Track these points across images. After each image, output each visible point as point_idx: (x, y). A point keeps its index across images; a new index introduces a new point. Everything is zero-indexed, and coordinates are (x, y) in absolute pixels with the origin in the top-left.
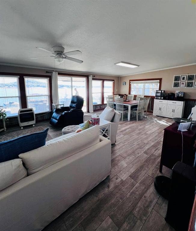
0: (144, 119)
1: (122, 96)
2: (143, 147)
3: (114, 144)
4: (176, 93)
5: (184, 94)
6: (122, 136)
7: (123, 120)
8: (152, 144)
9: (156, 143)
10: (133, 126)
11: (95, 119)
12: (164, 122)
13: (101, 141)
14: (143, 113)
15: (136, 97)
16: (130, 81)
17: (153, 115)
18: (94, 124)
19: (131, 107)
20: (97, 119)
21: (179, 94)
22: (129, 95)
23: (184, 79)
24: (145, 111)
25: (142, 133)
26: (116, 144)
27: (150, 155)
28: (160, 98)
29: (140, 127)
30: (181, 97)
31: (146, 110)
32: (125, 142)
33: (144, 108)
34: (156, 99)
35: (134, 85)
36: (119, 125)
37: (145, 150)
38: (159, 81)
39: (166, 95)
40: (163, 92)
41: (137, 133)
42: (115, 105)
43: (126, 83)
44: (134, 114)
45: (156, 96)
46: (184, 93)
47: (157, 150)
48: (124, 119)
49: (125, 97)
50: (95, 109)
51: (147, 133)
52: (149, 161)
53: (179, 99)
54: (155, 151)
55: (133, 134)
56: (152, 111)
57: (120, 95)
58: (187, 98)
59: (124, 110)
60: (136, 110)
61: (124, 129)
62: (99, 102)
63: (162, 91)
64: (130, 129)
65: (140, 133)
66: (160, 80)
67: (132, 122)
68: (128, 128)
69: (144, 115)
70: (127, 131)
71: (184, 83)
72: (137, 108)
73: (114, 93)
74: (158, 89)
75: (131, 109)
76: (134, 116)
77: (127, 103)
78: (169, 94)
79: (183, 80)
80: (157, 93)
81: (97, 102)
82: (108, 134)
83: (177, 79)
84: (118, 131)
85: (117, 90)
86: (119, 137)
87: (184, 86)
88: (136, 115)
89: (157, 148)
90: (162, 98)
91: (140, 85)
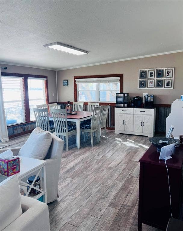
0: (102, 142)
1: (63, 105)
2: (108, 194)
3: (56, 201)
4: (143, 96)
5: (154, 97)
6: (69, 180)
7: (70, 149)
8: (121, 185)
9: (126, 182)
10: (87, 157)
11: (9, 161)
12: (132, 142)
13: (24, 210)
14: (101, 132)
15: (87, 105)
16: (74, 79)
17: (115, 133)
18: (6, 173)
19: (81, 124)
20: (14, 160)
21: (147, 97)
22: (75, 103)
23: (152, 76)
24: (103, 128)
25: (103, 168)
26: (59, 199)
27: (120, 207)
28: (122, 105)
29: (98, 158)
30: (150, 102)
31: (105, 126)
32: (75, 193)
33: (101, 124)
34: (117, 107)
35: (82, 85)
36: (63, 160)
37: (110, 201)
38: (119, 78)
39: (130, 101)
40: (126, 95)
41: (94, 169)
42: (51, 122)
43: (68, 81)
44: (87, 136)
45: (117, 103)
46: (154, 95)
47: (129, 195)
48: (70, 146)
49: (68, 107)
50: (12, 134)
51: (110, 166)
52: (119, 219)
53: (148, 105)
54: (127, 196)
55: (89, 173)
56: (113, 127)
57: (59, 103)
58: (158, 104)
59: (68, 131)
60: (89, 128)
61: (71, 165)
62: (20, 119)
63: (124, 94)
64: (82, 164)
65: (99, 169)
66: (121, 76)
67: (83, 150)
68: (79, 163)
69: (102, 134)
70: (77, 168)
71: (152, 81)
72: (91, 125)
73: (48, 100)
74: (119, 92)
75: (81, 128)
76: (86, 138)
77: (72, 117)
78: (134, 98)
79: (150, 76)
80: (118, 97)
81: (16, 119)
82: (41, 186)
83: (143, 75)
84: (61, 172)
85: (53, 94)
86: (64, 184)
87: (153, 86)
88: (90, 136)
89: (128, 190)
90: (126, 105)
91: (91, 85)
